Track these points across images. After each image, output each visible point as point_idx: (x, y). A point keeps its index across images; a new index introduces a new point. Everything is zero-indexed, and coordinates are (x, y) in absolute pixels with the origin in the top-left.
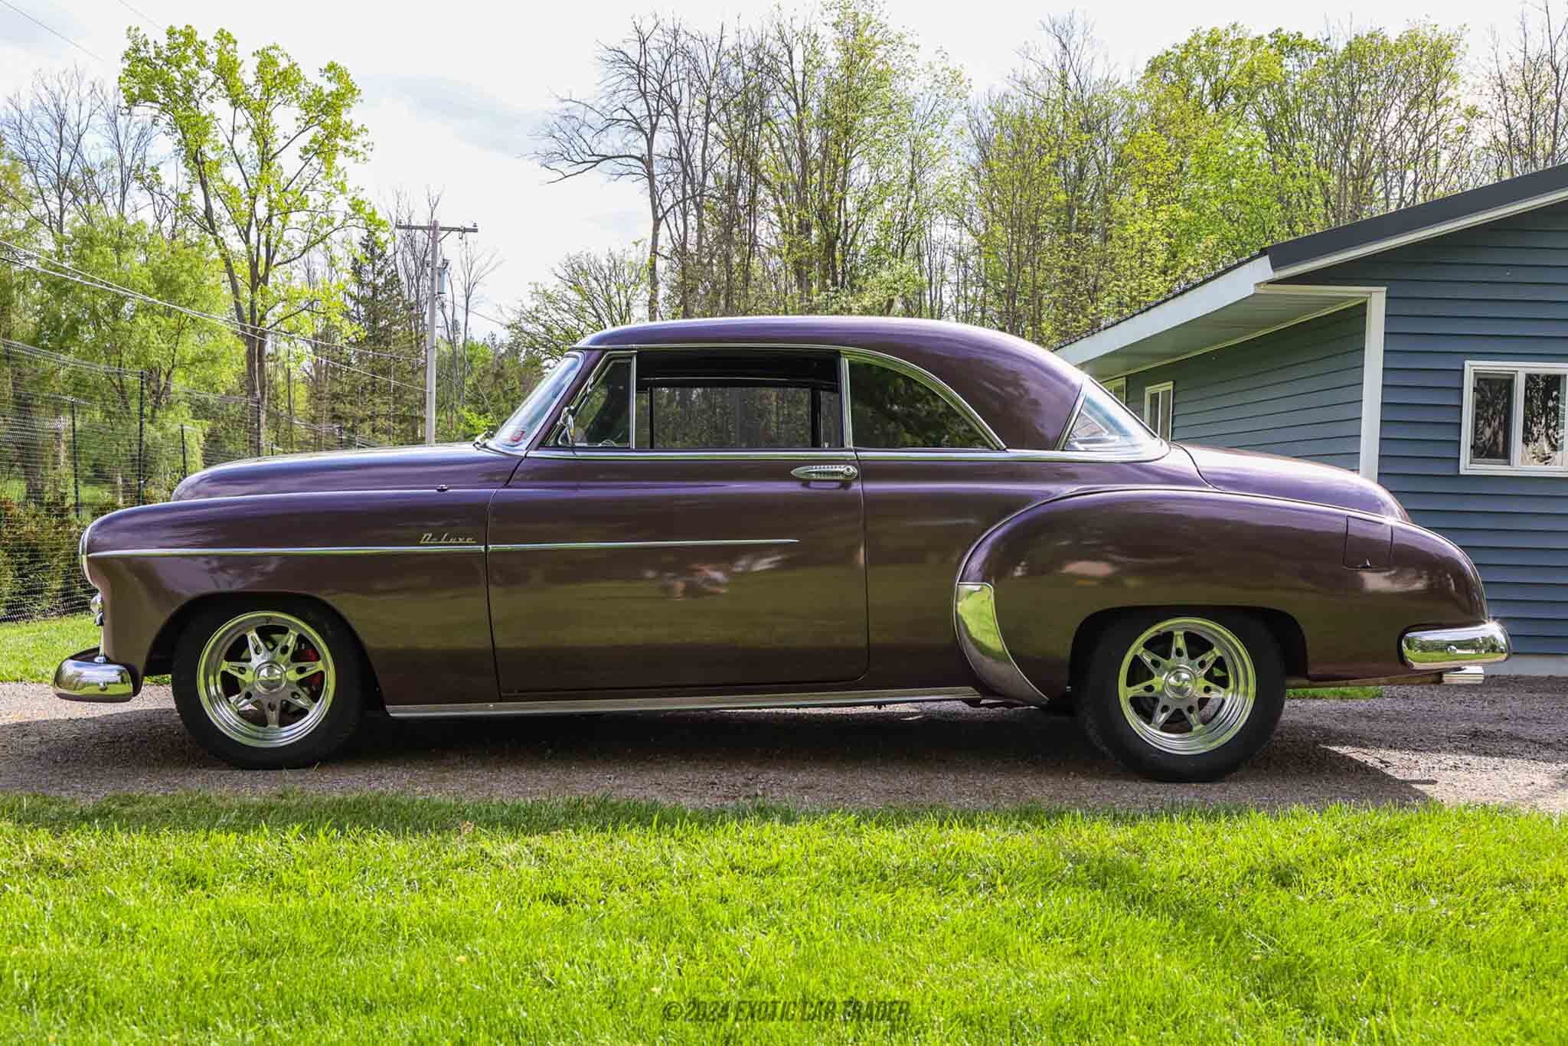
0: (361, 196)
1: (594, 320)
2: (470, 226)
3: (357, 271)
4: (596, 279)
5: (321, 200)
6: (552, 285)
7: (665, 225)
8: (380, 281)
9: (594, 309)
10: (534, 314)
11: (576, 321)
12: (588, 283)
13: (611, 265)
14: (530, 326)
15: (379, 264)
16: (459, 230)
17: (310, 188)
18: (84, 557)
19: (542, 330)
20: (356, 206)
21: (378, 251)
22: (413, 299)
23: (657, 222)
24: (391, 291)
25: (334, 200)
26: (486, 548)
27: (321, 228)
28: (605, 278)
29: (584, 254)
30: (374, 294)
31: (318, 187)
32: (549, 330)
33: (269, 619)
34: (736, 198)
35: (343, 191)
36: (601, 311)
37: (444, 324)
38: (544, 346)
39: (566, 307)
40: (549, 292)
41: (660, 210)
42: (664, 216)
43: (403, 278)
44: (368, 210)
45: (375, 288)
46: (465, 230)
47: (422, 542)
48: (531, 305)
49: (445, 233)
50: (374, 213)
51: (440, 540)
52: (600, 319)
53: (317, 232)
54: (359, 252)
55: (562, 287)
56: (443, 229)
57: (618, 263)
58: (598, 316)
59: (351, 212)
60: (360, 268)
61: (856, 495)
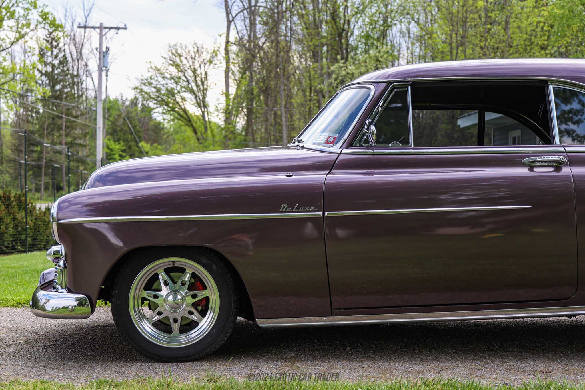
0: (46, 10)
1: (185, 84)
2: (122, 26)
3: (42, 55)
4: (186, 58)
5: (22, 12)
6: (159, 63)
7: (234, 25)
8: (56, 62)
9: (185, 77)
10: (149, 80)
11: (175, 85)
12: (181, 61)
13: (195, 50)
14: (147, 88)
15: (55, 51)
16: (116, 28)
17: (15, 5)
18: (55, 223)
19: (154, 90)
20: (44, 16)
21: (55, 44)
22: (75, 73)
23: (229, 22)
24: (63, 67)
25: (31, 13)
26: (323, 214)
27: (23, 29)
28: (192, 58)
29: (179, 44)
30: (53, 70)
31: (20, 4)
32: (158, 90)
33: (174, 262)
34: (282, 7)
35: (35, 7)
36: (189, 78)
37: (93, 88)
38: (155, 100)
39: (169, 76)
40: (159, 67)
41: (230, 16)
42: (233, 20)
43: (69, 59)
44: (51, 18)
45: (53, 66)
46: (118, 28)
47: (281, 210)
48: (147, 75)
49: (107, 30)
50: (55, 20)
51: (292, 209)
52: (189, 83)
53: (20, 33)
54: (45, 44)
55: (166, 64)
56: (105, 28)
57: (199, 49)
58: (188, 81)
59: (41, 20)
60: (44, 53)
61: (568, 177)
